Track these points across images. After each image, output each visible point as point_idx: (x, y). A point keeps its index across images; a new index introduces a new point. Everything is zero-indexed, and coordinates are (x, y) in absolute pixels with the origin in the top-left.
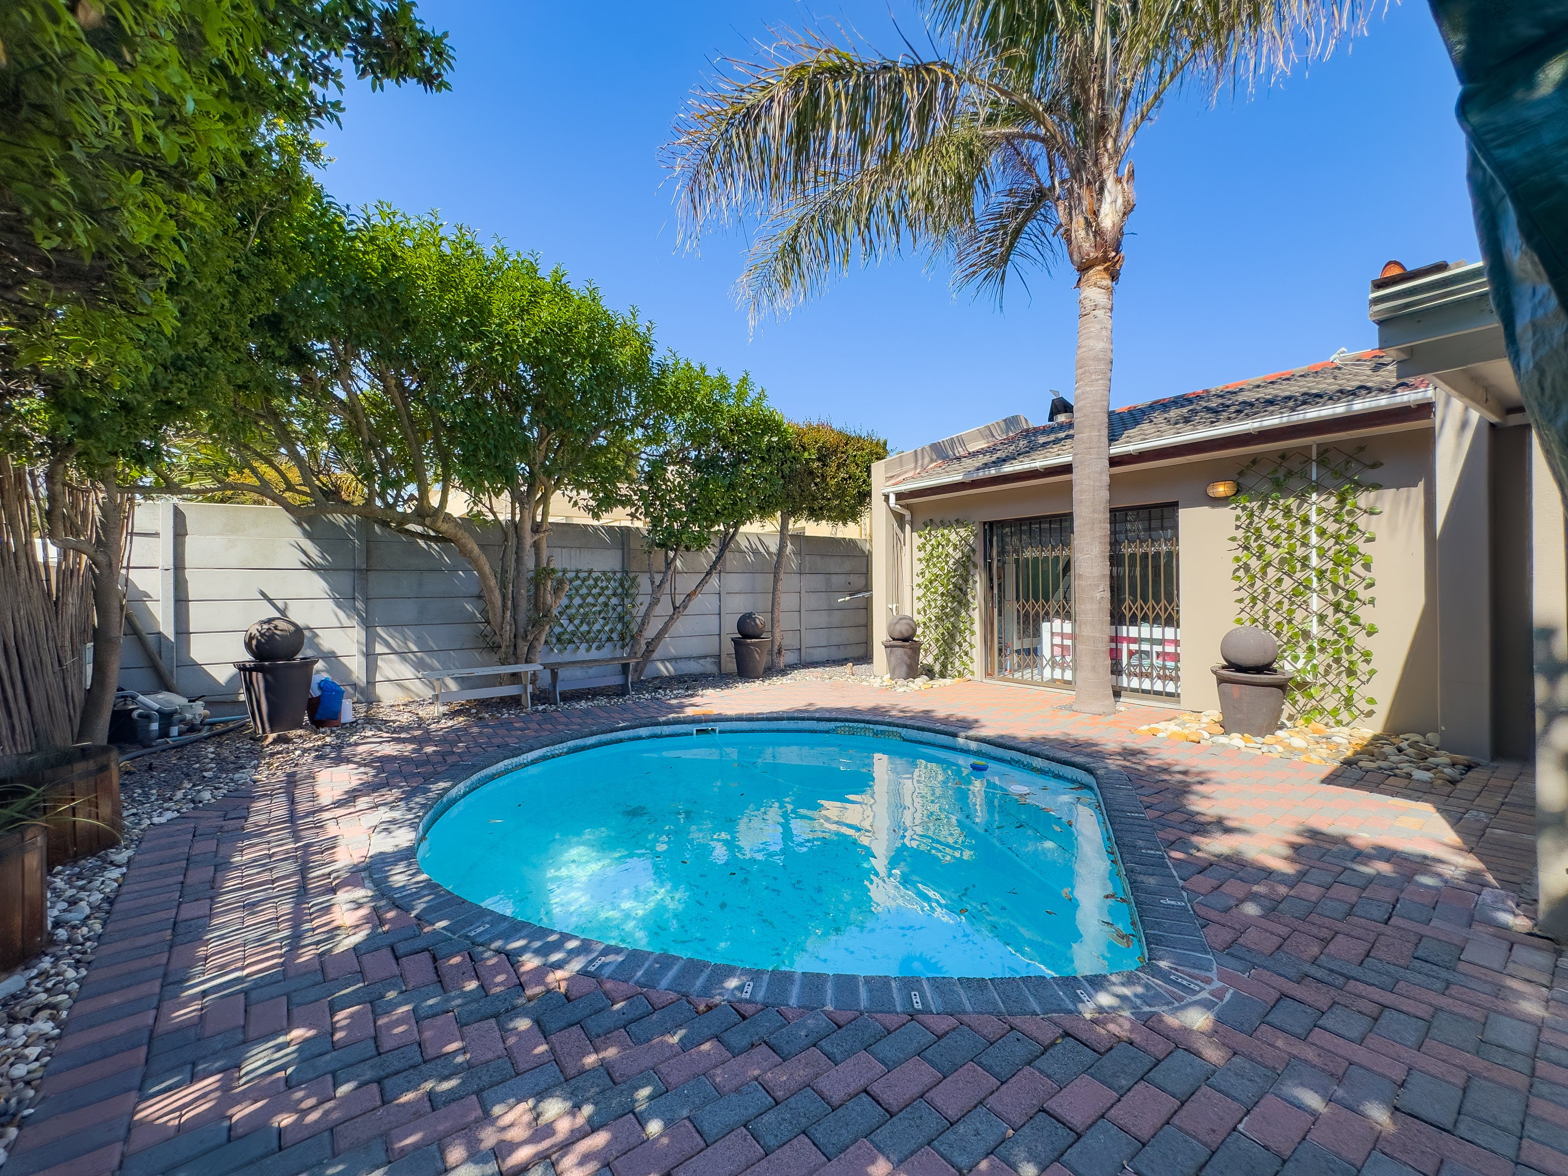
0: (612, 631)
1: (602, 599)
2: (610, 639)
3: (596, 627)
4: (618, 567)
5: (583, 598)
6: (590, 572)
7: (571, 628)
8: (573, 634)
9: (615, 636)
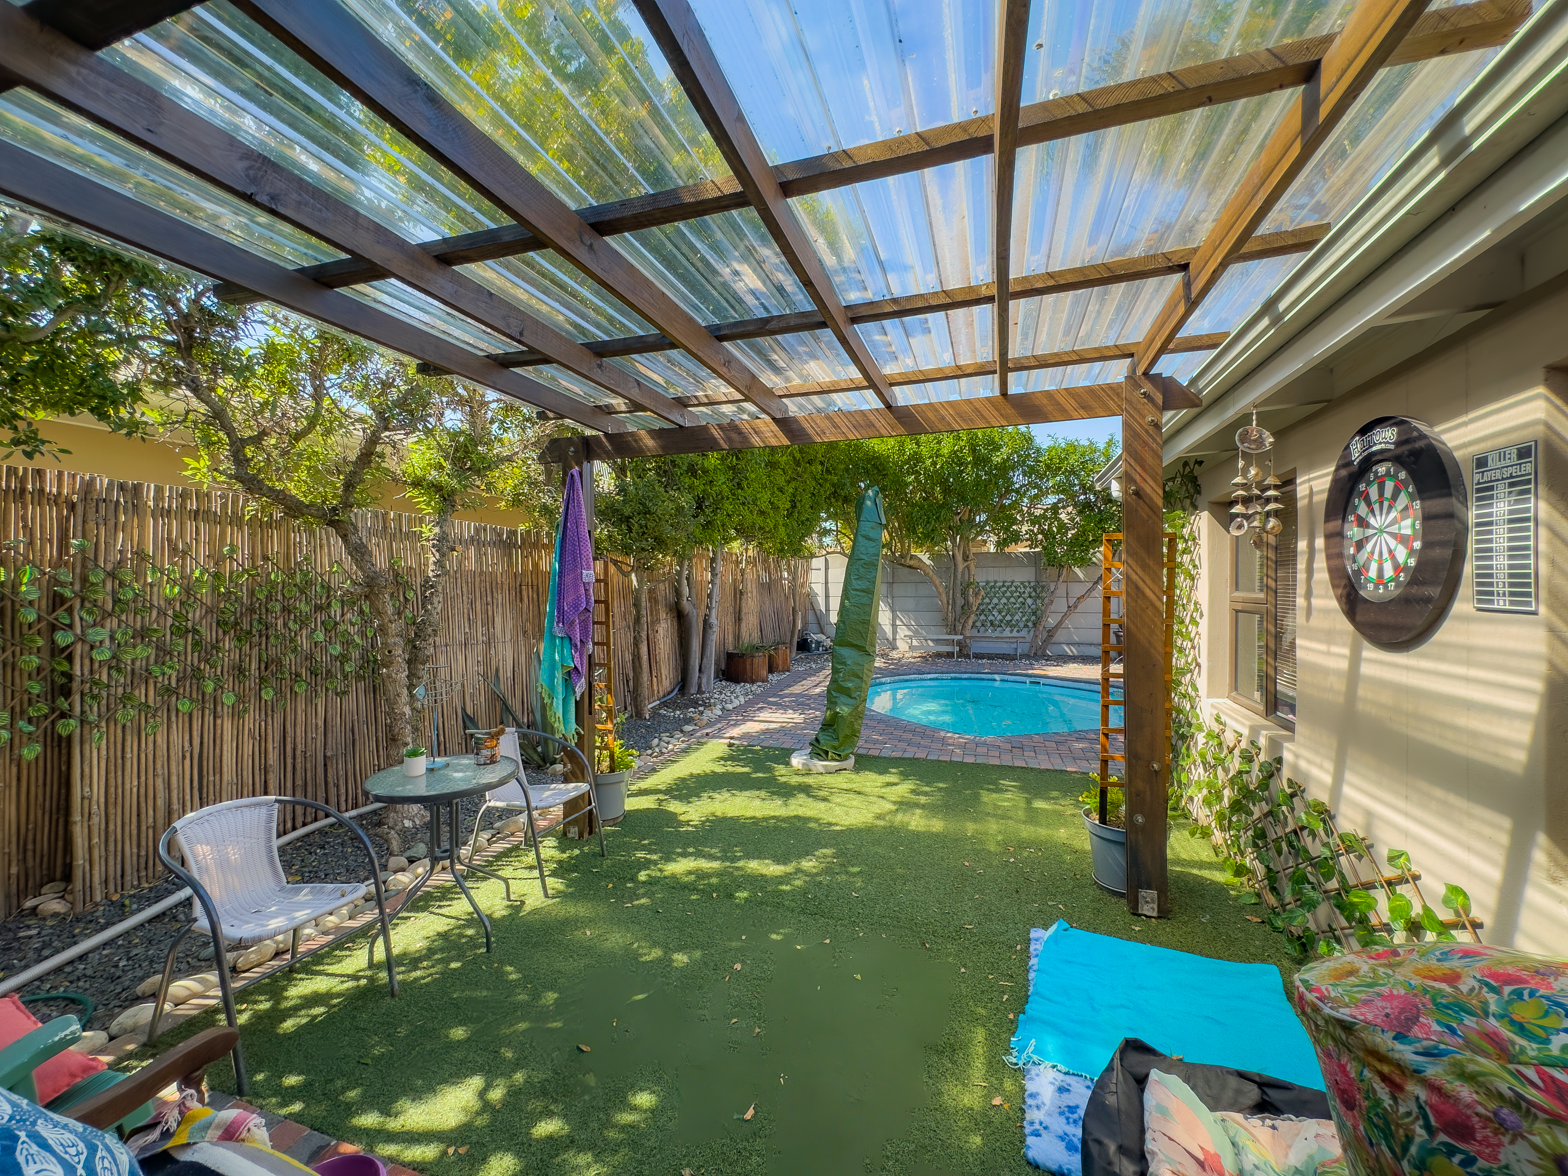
0: (1027, 621)
1: (1021, 599)
2: (1026, 626)
3: (1017, 617)
4: (1033, 579)
5: (1008, 599)
6: (1012, 582)
7: (1000, 617)
8: (1001, 621)
9: (1030, 624)
